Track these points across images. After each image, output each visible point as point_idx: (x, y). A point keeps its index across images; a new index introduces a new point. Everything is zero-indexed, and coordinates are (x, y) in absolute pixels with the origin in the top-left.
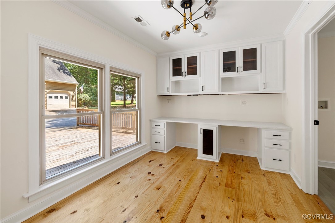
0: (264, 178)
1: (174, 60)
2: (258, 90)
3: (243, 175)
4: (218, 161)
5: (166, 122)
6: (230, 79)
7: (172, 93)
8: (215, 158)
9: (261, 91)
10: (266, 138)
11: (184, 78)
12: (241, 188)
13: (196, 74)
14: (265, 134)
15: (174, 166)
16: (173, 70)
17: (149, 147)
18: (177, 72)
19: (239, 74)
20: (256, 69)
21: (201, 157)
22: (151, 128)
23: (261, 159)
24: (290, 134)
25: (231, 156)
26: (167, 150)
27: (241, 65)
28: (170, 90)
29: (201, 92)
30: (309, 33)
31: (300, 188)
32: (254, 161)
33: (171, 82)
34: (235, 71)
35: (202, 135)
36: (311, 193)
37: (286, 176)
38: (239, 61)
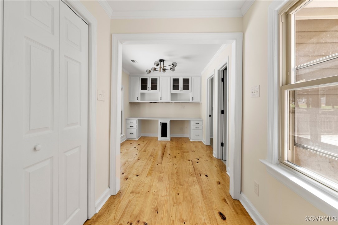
0: (192, 143)
1: (142, 79)
2: (190, 101)
3: (182, 143)
4: (170, 140)
5: (138, 120)
6: (176, 94)
7: (140, 100)
8: (168, 139)
9: (191, 101)
10: (193, 125)
11: (149, 92)
12: (183, 147)
13: (157, 89)
14: (193, 123)
15: (147, 144)
16: (142, 85)
17: (125, 137)
18: (144, 87)
19: (180, 92)
20: (189, 90)
21: (160, 139)
22: (127, 124)
23: (190, 138)
24: (202, 122)
25: (176, 138)
26: (138, 138)
27: (182, 87)
28: (139, 98)
29: (159, 101)
30: (208, 79)
31: (205, 144)
32: (188, 139)
33: (139, 93)
34: (179, 90)
35: (161, 126)
36: (208, 145)
37: (201, 142)
38: (181, 85)
